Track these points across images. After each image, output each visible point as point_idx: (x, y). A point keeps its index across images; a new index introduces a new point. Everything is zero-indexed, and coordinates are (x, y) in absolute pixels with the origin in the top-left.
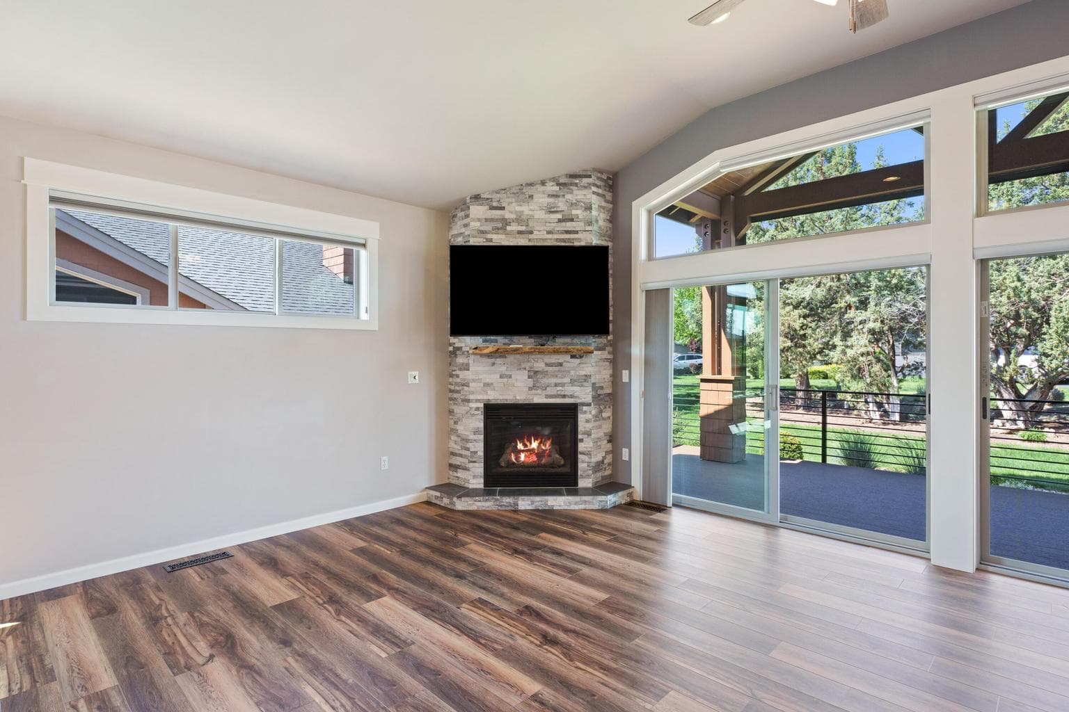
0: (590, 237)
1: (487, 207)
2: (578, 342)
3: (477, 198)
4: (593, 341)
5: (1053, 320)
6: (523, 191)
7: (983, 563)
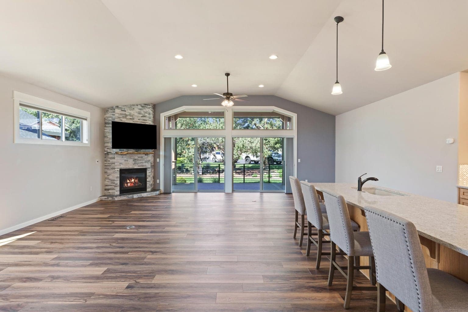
0: (150, 122)
1: (121, 110)
2: (147, 151)
3: (117, 107)
4: (151, 151)
5: (236, 146)
6: (132, 106)
7: (233, 191)
